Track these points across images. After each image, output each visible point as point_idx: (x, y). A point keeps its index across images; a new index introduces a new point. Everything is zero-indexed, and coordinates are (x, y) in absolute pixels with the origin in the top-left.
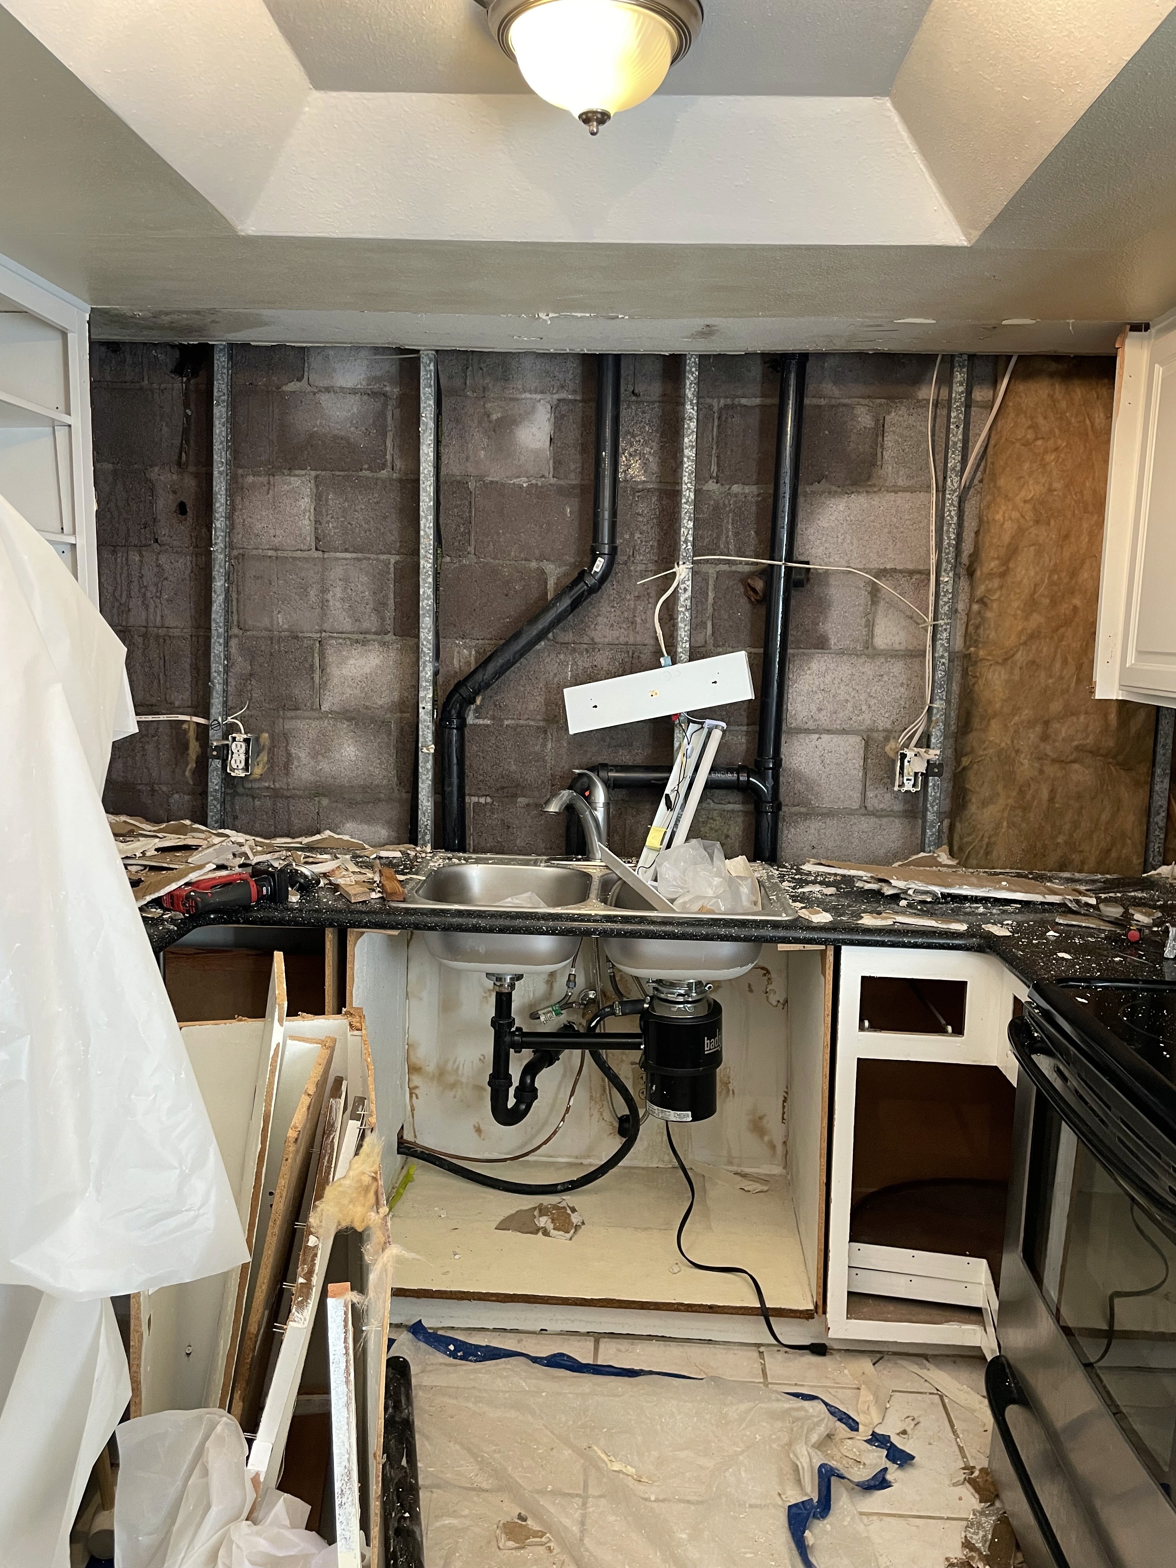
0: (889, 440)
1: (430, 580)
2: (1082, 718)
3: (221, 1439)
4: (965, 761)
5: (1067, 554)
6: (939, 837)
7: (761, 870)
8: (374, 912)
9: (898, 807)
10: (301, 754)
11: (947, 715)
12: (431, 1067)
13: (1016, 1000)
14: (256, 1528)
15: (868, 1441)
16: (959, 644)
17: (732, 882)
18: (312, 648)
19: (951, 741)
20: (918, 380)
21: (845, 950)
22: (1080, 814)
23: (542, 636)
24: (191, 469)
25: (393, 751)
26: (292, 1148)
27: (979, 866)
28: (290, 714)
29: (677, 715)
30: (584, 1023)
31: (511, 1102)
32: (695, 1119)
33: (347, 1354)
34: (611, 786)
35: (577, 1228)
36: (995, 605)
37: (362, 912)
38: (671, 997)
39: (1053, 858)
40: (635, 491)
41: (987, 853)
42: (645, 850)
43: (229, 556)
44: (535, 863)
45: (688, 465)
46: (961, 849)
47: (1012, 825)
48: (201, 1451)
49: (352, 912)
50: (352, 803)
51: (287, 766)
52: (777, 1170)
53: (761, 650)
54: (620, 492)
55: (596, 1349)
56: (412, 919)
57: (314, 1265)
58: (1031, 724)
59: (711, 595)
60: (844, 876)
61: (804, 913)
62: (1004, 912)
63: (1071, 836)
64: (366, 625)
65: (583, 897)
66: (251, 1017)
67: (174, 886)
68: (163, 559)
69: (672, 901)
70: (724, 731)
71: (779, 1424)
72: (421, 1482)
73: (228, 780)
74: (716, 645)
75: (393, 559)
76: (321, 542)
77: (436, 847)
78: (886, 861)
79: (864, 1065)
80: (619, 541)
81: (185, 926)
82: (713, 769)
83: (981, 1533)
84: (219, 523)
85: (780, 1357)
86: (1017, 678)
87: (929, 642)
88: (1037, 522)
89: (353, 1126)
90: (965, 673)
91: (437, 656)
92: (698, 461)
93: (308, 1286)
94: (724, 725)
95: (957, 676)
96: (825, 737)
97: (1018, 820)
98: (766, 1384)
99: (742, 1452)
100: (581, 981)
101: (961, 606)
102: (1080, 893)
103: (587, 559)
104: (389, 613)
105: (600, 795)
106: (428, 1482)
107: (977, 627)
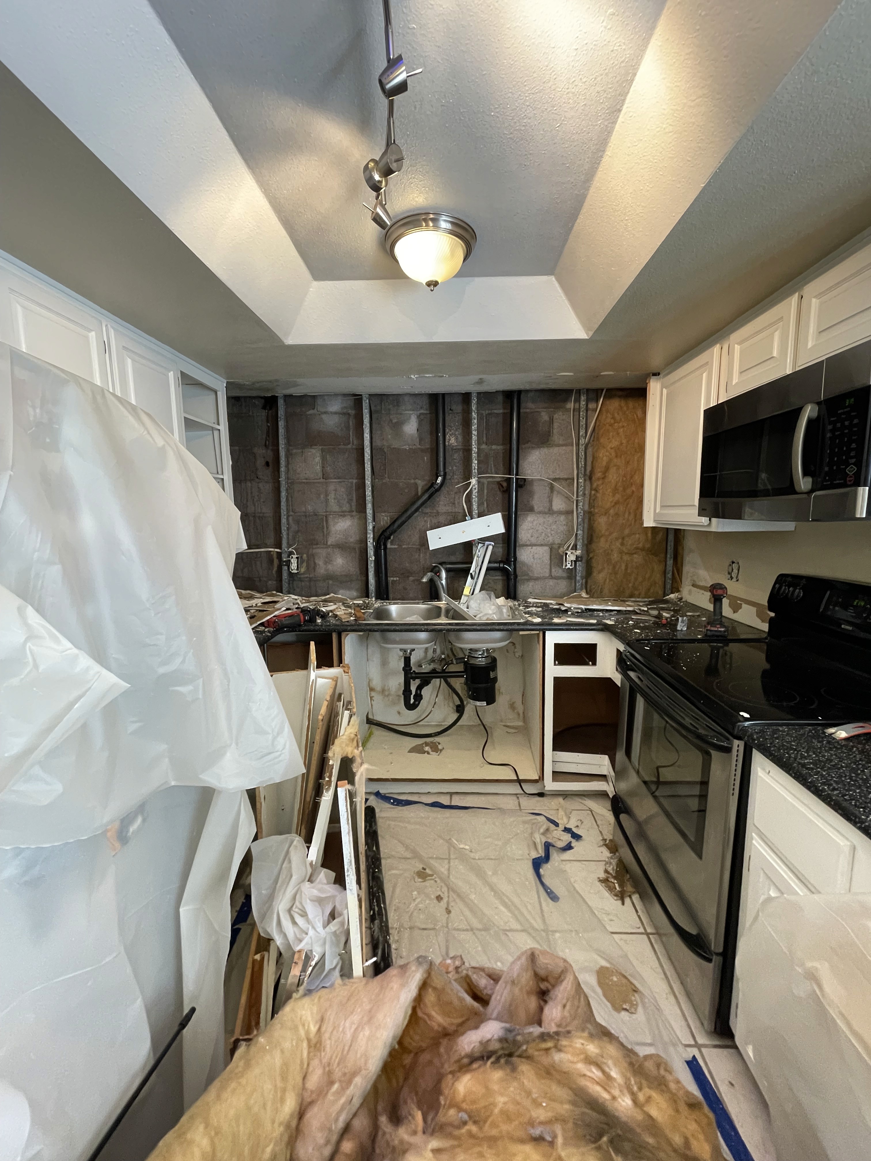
0: (556, 425)
1: (370, 489)
2: (637, 536)
3: (296, 847)
4: (591, 555)
5: (629, 469)
6: (582, 586)
7: (511, 603)
8: (352, 625)
9: (565, 575)
10: (320, 562)
11: (583, 536)
12: (379, 688)
13: (618, 650)
14: (312, 885)
15: (563, 831)
16: (586, 508)
17: (499, 607)
18: (322, 519)
19: (585, 547)
20: (566, 400)
21: (547, 633)
22: (637, 575)
23: (417, 510)
24: (271, 448)
25: (357, 560)
26: (321, 723)
27: (598, 598)
28: (314, 547)
29: (474, 540)
30: (440, 668)
31: (412, 701)
32: (488, 704)
33: (347, 811)
34: (448, 571)
35: (441, 750)
36: (601, 491)
37: (347, 626)
38: (476, 655)
39: (627, 592)
40: (452, 449)
41: (601, 592)
42: (463, 596)
43: (287, 483)
44: (418, 603)
45: (474, 438)
46: (590, 591)
47: (610, 580)
48: (288, 852)
49: (343, 625)
50: (341, 582)
51: (314, 568)
52: (521, 723)
53: (507, 513)
54: (447, 450)
55: (451, 799)
56: (368, 627)
57: (332, 773)
58: (617, 539)
59: (485, 491)
60: (544, 603)
61: (530, 619)
62: (611, 615)
63: (634, 584)
64: (344, 509)
65: (438, 616)
66: (302, 669)
67: (269, 617)
68: (261, 485)
69: (475, 616)
70: (493, 547)
71: (527, 826)
72: (382, 856)
73: (291, 574)
74: (488, 511)
75: (355, 481)
76: (325, 476)
77: (377, 598)
78: (561, 597)
79: (557, 680)
80: (447, 470)
81: (274, 634)
82: (489, 562)
83: (612, 867)
84: (283, 469)
85: (525, 798)
86: (611, 521)
87: (575, 507)
88: (616, 457)
89: (347, 713)
90: (590, 519)
91: (374, 520)
92: (478, 435)
93: (330, 782)
94: (493, 543)
95: (586, 521)
96: (534, 548)
97: (613, 578)
98: (521, 810)
99: (512, 838)
100: (438, 651)
101: (587, 492)
102: (640, 606)
103: (434, 478)
104: (354, 504)
105: (444, 574)
106: (384, 856)
107: (594, 500)
